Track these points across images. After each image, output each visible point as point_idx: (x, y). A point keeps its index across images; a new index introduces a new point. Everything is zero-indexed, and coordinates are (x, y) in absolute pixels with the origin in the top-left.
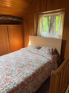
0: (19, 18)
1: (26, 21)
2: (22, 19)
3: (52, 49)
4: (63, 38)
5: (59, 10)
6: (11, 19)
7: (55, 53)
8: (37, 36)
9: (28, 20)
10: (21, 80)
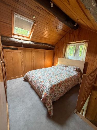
0: (52, 46)
1: (57, 48)
2: (54, 46)
3: (77, 68)
4: (85, 60)
5: (84, 41)
6: (48, 46)
7: (79, 71)
8: (64, 58)
9: (59, 48)
10: (59, 82)
